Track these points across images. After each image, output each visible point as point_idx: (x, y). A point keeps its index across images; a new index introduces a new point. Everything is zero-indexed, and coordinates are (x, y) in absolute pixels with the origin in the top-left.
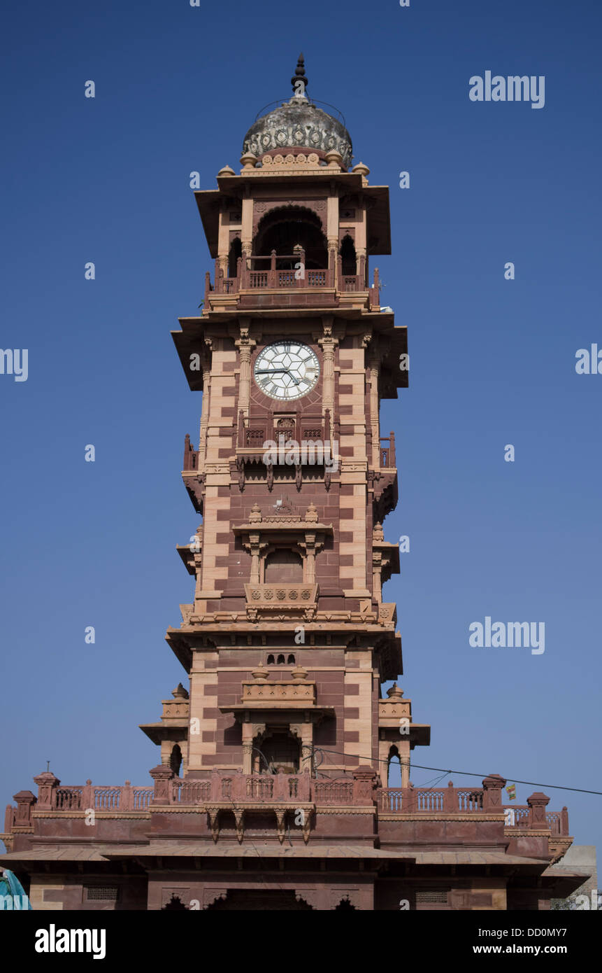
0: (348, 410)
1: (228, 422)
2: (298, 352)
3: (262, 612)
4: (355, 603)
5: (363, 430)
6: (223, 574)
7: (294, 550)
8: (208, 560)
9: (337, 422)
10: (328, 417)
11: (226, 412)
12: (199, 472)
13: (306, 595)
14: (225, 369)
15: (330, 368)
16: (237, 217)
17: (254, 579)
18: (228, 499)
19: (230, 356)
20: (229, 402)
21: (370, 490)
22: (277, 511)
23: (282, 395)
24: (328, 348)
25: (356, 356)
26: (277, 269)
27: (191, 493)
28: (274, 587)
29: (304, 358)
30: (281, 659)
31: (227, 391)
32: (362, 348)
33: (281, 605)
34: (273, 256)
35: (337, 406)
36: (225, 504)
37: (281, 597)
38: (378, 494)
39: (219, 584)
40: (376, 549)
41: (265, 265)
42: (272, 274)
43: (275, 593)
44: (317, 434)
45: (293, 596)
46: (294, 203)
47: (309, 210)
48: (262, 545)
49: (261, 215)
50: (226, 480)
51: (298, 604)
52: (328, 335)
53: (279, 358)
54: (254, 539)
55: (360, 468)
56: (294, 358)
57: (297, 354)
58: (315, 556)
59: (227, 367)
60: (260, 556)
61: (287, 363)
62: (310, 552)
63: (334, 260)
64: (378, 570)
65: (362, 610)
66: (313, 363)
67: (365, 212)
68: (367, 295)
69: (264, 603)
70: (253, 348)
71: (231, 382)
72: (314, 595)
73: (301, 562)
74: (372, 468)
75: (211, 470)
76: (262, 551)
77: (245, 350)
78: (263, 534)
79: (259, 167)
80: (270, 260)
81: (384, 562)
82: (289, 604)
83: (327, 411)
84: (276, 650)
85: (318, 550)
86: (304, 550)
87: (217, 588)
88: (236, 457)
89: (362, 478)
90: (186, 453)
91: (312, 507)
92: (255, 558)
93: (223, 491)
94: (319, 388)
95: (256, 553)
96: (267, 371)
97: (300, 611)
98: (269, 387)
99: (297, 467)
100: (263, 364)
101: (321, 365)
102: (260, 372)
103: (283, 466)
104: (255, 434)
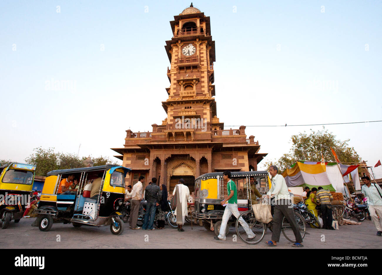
0: (203, 57)
1: (176, 61)
2: (191, 47)
3: (183, 97)
4: (205, 95)
5: (206, 61)
6: (175, 91)
7: (191, 85)
9: (200, 59)
10: (198, 57)
11: (176, 60)
13: (194, 93)
14: (176, 52)
15: (198, 49)
16: (178, 26)
17: (182, 91)
18: (176, 76)
19: (177, 49)
20: (176, 58)
22: (187, 77)
23: (188, 55)
24: (198, 45)
25: (204, 47)
30: (188, 108)
31: (176, 56)
32: (205, 45)
33: (188, 95)
34: (186, 30)
35: (200, 56)
37: (188, 93)
38: (210, 75)
39: (174, 93)
40: (210, 86)
41: (184, 31)
42: (186, 32)
43: (186, 92)
44: (195, 60)
45: (191, 93)
46: (190, 21)
47: (194, 22)
48: (184, 84)
49: (183, 24)
50: (175, 72)
51: (192, 95)
52: (198, 42)
53: (187, 48)
54: (182, 82)
55: (206, 68)
58: (196, 85)
59: (176, 51)
62: (195, 85)
63: (199, 30)
64: (211, 91)
65: (207, 96)
67: (205, 22)
69: (184, 95)
70: (182, 47)
71: (177, 54)
72: (195, 93)
73: (192, 87)
74: (208, 69)
76: (184, 85)
77: (180, 47)
78: (184, 81)
81: (212, 89)
82: (190, 95)
83: (198, 56)
84: (187, 105)
85: (196, 84)
86: (193, 84)
87: (173, 94)
88: (178, 67)
89: (206, 70)
90: (168, 71)
91: (195, 75)
92: (182, 87)
93: (175, 74)
94: (196, 53)
95: (182, 86)
96: (184, 51)
97: (192, 97)
98: (185, 54)
99: (191, 67)
100: (184, 50)
101: (196, 48)
102: (183, 51)
103: (188, 67)
104: (182, 61)
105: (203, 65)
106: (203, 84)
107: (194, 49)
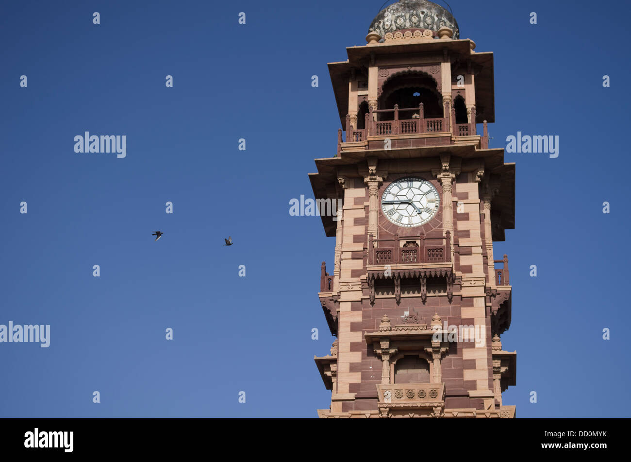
0: (466, 234)
1: (359, 247)
2: (420, 187)
3: (393, 410)
4: (479, 402)
5: (480, 250)
6: (356, 378)
7: (422, 356)
8: (342, 367)
9: (456, 244)
10: (448, 238)
11: (357, 239)
12: (335, 293)
13: (434, 394)
14: (355, 204)
15: (448, 198)
16: (364, 84)
17: (385, 381)
18: (360, 313)
19: (361, 192)
20: (360, 230)
21: (488, 304)
22: (406, 321)
23: (407, 223)
24: (446, 182)
25: (472, 189)
26: (400, 118)
27: (327, 312)
28: (404, 387)
29: (425, 191)
31: (357, 222)
32: (476, 182)
33: (411, 403)
34: (396, 109)
35: (456, 230)
36: (358, 317)
37: (411, 396)
38: (496, 308)
39: (353, 388)
40: (495, 357)
41: (390, 116)
42: (396, 123)
43: (405, 392)
44: (438, 253)
45: (422, 395)
46: (413, 69)
47: (426, 74)
48: (392, 351)
49: (385, 79)
50: (358, 296)
51: (427, 402)
52: (446, 170)
53: (404, 192)
54: (385, 345)
55: (478, 283)
56: (416, 191)
57: (419, 188)
58: (441, 359)
59: (358, 201)
60: (390, 361)
61: (410, 196)
62: (436, 357)
63: (449, 112)
64: (498, 376)
65: (486, 407)
66: (434, 196)
67: (473, 77)
68: (479, 138)
69: (395, 402)
70: (380, 184)
71: (361, 214)
72: (441, 394)
73: (427, 367)
74: (488, 285)
75: (345, 288)
76: (392, 357)
77: (373, 185)
78: (392, 340)
79: (382, 42)
80: (393, 113)
81: (503, 370)
82: (418, 402)
83: (448, 233)
85: (444, 355)
86: (430, 355)
87: (351, 391)
88: (367, 275)
89: (481, 291)
90: (323, 278)
91: (436, 316)
92: (386, 363)
93: (356, 305)
94: (439, 216)
95: (386, 358)
96: (393, 203)
97: (430, 409)
98: (395, 216)
99: (423, 281)
100: (388, 198)
101: (440, 195)
102: (387, 203)
103: (410, 282)
104: (383, 256)
105: (468, 269)
106: (467, 354)
107: (432, 196)
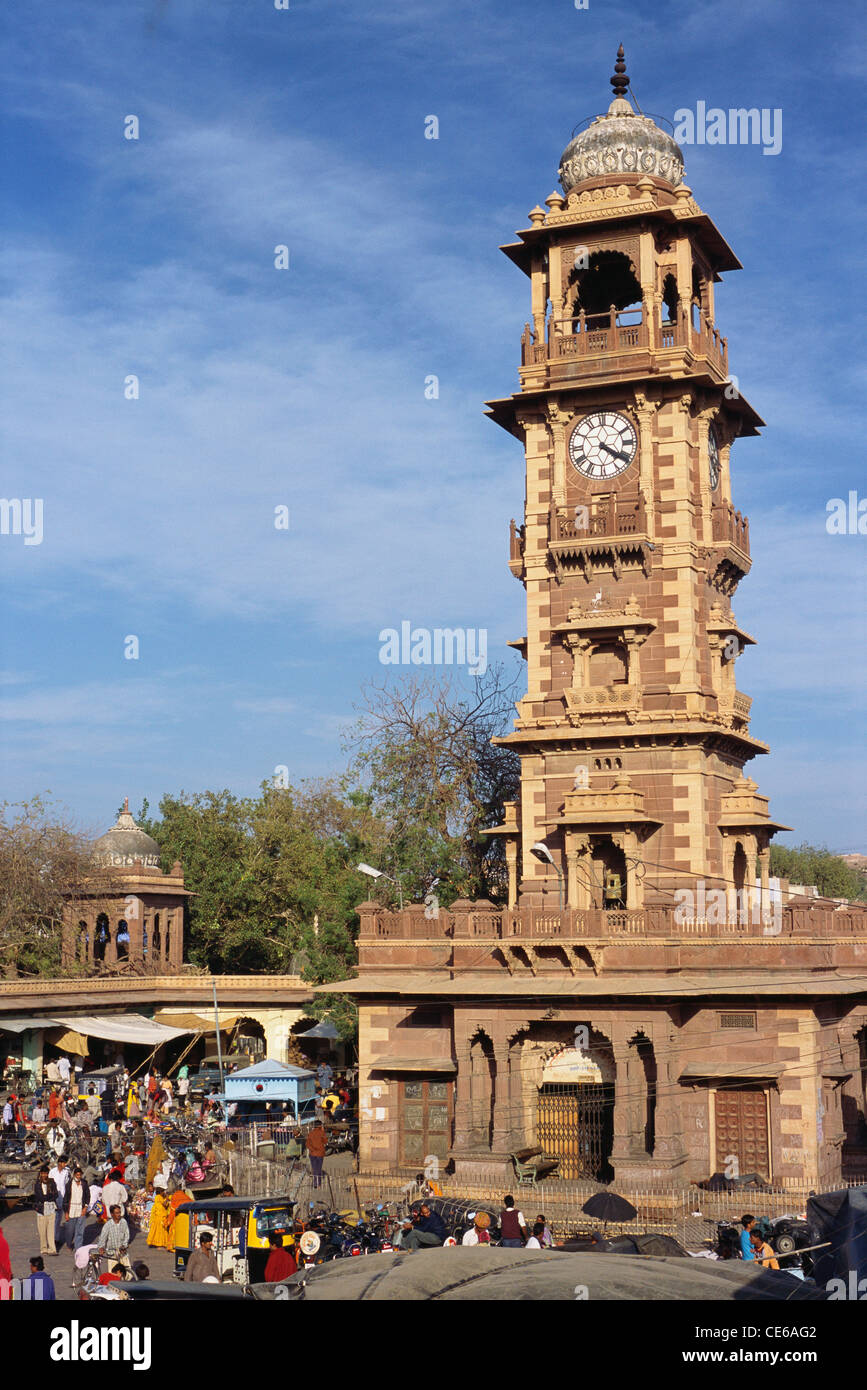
0: (670, 484)
3: (584, 716)
6: (547, 674)
8: (533, 660)
9: (657, 500)
11: (542, 498)
13: (627, 697)
14: (538, 451)
15: (646, 440)
16: (545, 266)
17: (576, 680)
18: (548, 594)
19: (545, 435)
20: (545, 486)
23: (600, 474)
24: (643, 418)
25: (676, 420)
28: (594, 690)
29: (620, 428)
30: (608, 762)
31: (542, 474)
32: (681, 412)
33: (603, 708)
35: (658, 485)
36: (546, 600)
37: (602, 700)
38: (713, 570)
39: (544, 686)
40: (710, 633)
43: (595, 695)
45: (614, 699)
46: (605, 247)
48: (585, 642)
49: (570, 271)
50: (544, 574)
51: (620, 706)
52: (642, 403)
54: (575, 637)
55: (683, 550)
56: (611, 430)
57: (612, 425)
58: (638, 651)
59: (541, 447)
60: (583, 654)
62: (633, 647)
66: (630, 434)
68: (686, 350)
69: (586, 706)
70: (566, 424)
71: (546, 464)
72: (634, 697)
73: (626, 656)
74: (702, 543)
75: (531, 563)
76: (584, 650)
77: (557, 428)
78: (585, 632)
79: (567, 208)
82: (610, 706)
84: (603, 754)
85: (640, 645)
86: (626, 644)
91: (633, 598)
92: (577, 658)
93: (544, 585)
94: (637, 463)
95: (576, 653)
96: (581, 448)
97: (622, 714)
98: (585, 466)
99: (615, 556)
100: (578, 441)
101: (638, 433)
102: (575, 449)
103: (600, 556)
105: (671, 532)
106: (670, 640)
107: (628, 436)
